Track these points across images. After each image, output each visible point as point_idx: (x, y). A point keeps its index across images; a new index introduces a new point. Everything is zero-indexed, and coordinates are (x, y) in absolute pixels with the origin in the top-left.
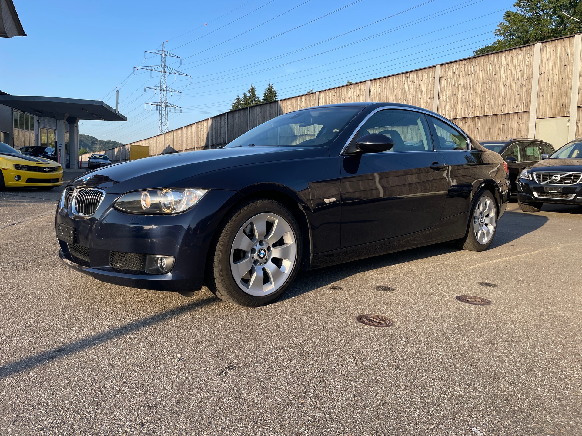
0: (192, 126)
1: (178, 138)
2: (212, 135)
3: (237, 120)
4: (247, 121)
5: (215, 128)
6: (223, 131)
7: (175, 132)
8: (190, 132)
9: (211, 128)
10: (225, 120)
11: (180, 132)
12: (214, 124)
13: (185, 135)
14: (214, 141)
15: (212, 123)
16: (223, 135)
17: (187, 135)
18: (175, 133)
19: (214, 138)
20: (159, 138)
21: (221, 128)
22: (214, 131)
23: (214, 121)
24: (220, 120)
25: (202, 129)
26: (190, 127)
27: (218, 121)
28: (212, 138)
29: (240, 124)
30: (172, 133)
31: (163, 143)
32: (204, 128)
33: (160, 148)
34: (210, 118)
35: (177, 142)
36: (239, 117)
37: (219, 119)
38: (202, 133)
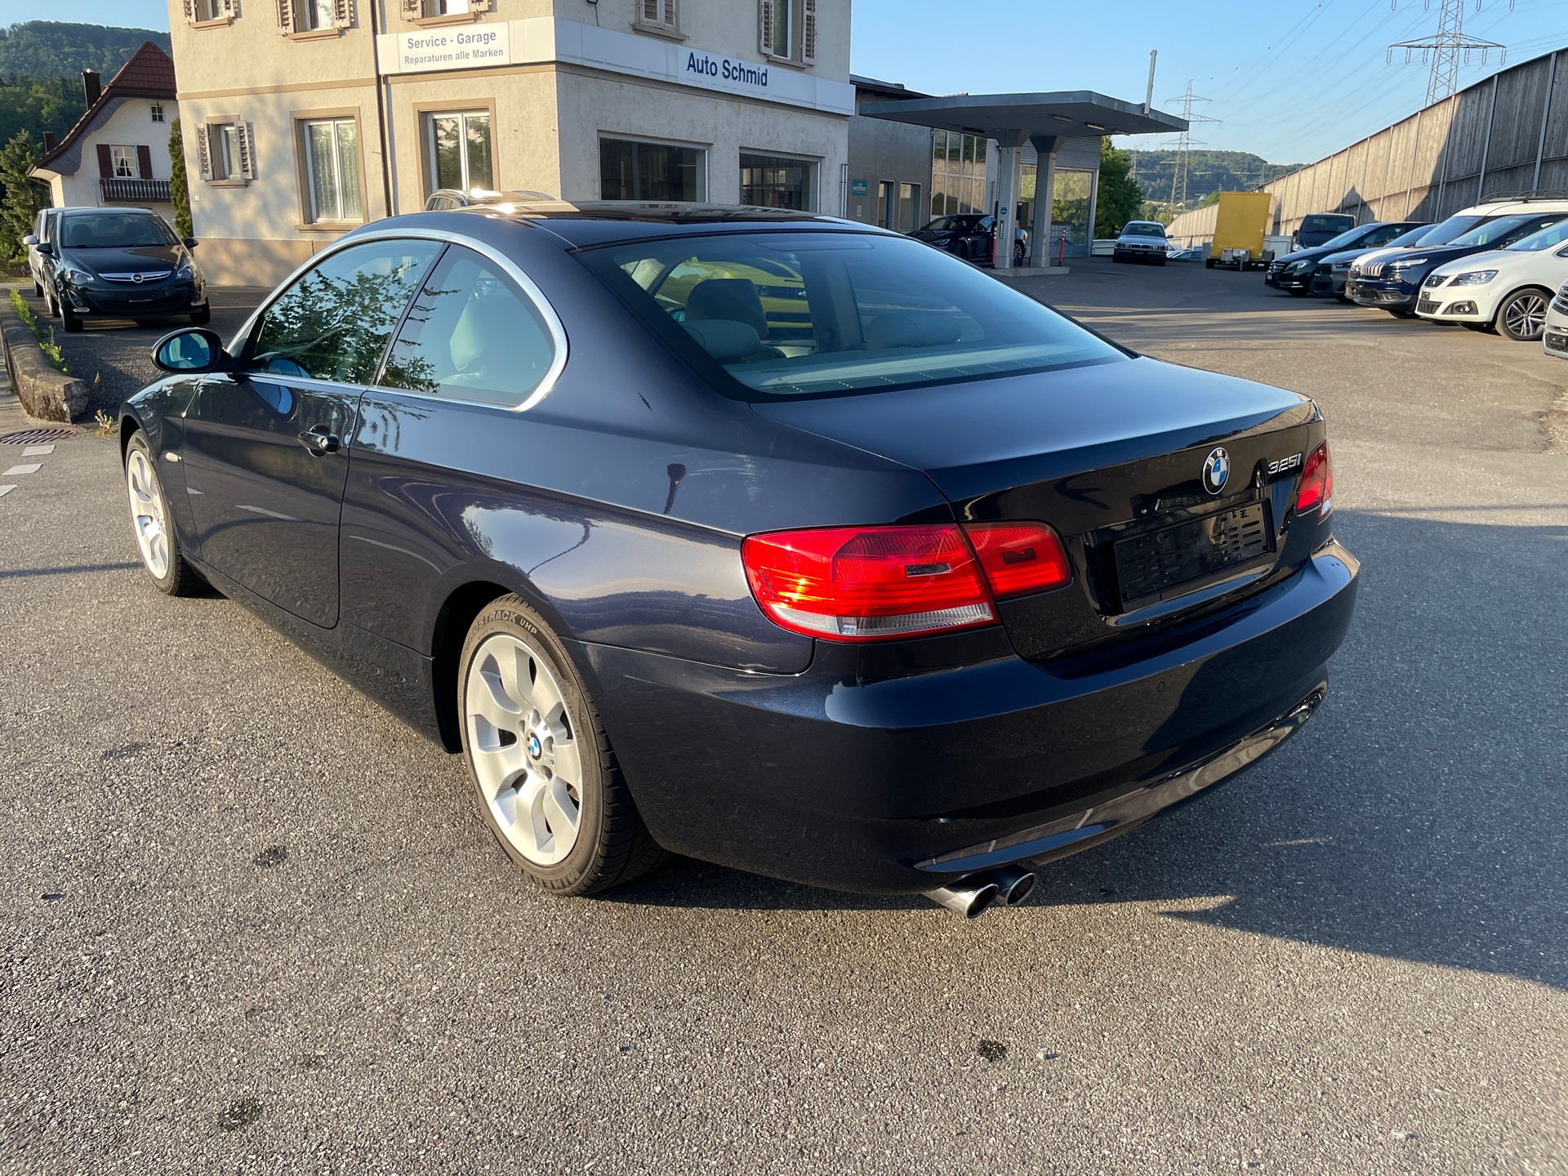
0: (1412, 121)
1: (1376, 160)
2: (1453, 149)
3: (1519, 98)
4: (1544, 100)
5: (1463, 128)
6: (1479, 138)
7: (1373, 140)
8: (1404, 141)
9: (1452, 129)
10: (1489, 101)
11: (1383, 141)
12: (1461, 115)
13: (1392, 152)
14: (1455, 167)
15: (1458, 110)
16: (1477, 148)
17: (1396, 151)
18: (1372, 146)
19: (1456, 157)
20: (1336, 160)
21: (1477, 124)
22: (1459, 132)
23: (1463, 102)
24: (1477, 102)
25: (1433, 132)
26: (1406, 123)
27: (1473, 102)
28: (1452, 157)
29: (1525, 110)
30: (1366, 145)
31: (1343, 177)
32: (1437, 129)
33: (1335, 192)
34: (1456, 95)
35: (1374, 172)
36: (1525, 86)
37: (1475, 96)
38: (1431, 143)
